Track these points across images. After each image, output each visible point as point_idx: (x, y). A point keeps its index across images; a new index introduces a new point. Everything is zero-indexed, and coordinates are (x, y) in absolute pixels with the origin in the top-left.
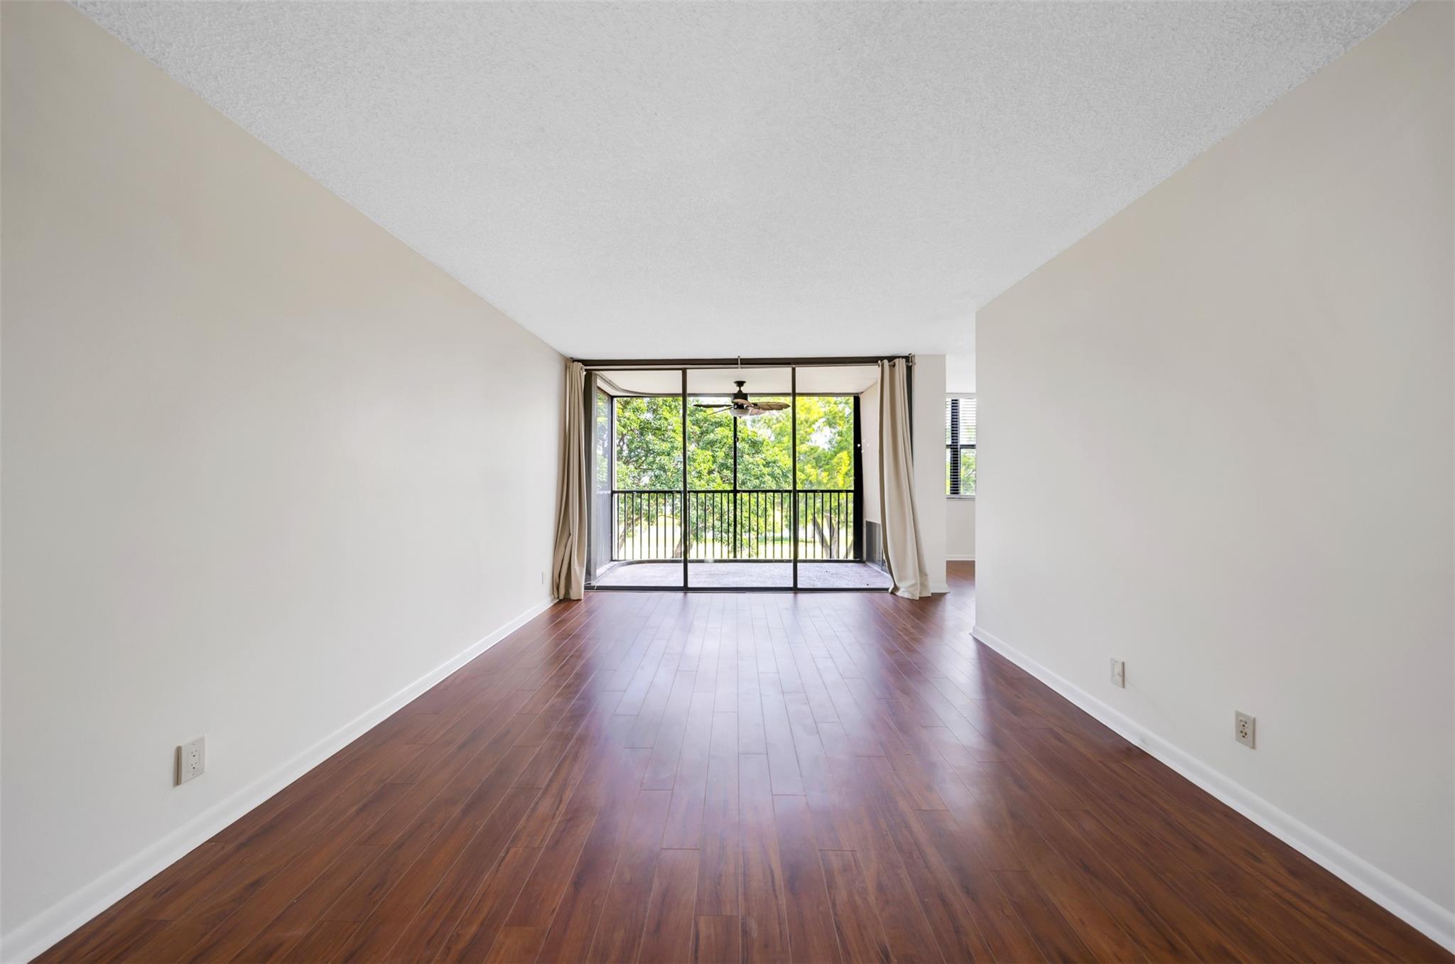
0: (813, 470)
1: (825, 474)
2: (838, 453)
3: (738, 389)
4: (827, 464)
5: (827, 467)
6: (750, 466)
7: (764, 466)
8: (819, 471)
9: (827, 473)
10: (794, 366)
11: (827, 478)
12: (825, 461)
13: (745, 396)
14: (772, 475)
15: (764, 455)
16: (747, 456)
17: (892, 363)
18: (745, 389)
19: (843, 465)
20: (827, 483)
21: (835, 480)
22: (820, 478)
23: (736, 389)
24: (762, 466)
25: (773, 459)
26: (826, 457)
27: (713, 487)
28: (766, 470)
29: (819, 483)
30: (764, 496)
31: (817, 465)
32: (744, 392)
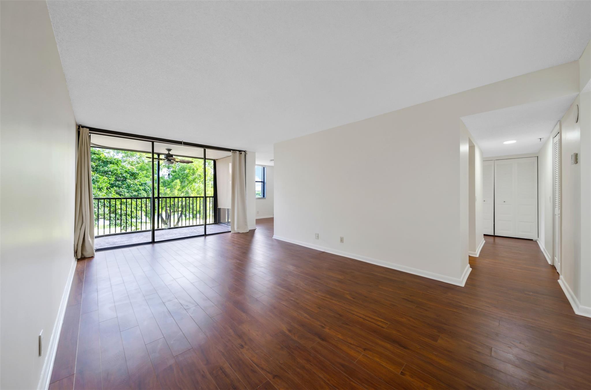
0: (162, 187)
1: (168, 189)
2: (174, 180)
3: (168, 152)
4: (169, 185)
5: (169, 186)
6: (131, 185)
7: (140, 185)
8: (165, 188)
9: (170, 189)
10: (205, 148)
11: (170, 191)
12: (167, 183)
13: (172, 156)
14: (145, 190)
15: (139, 180)
16: (129, 180)
17: (240, 152)
18: (171, 153)
19: (177, 185)
20: (169, 194)
21: (174, 192)
22: (166, 191)
23: (167, 152)
24: (139, 186)
25: (145, 182)
26: (168, 182)
27: (110, 196)
28: (141, 188)
29: (165, 194)
30: (140, 200)
31: (163, 185)
32: (171, 154)
